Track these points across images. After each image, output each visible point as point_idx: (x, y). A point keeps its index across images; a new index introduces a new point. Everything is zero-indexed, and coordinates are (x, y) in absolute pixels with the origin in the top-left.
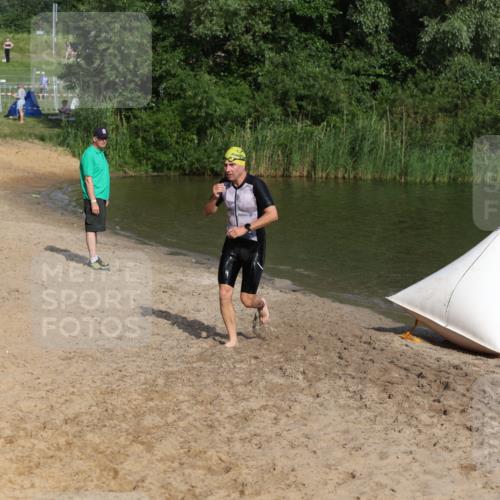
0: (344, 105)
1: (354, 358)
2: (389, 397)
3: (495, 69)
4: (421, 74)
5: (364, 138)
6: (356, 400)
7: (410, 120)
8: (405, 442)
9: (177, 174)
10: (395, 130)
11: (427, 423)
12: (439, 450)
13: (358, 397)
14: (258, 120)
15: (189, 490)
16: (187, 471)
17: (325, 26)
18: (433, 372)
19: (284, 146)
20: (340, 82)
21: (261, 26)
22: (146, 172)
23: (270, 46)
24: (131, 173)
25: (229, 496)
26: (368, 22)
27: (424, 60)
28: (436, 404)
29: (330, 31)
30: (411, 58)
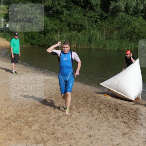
0: (87, 27)
1: (90, 101)
2: (101, 113)
3: (132, 17)
4: (110, 18)
5: (92, 37)
6: (91, 114)
7: (106, 31)
8: (105, 126)
9: (38, 46)
10: (102, 34)
11: (112, 120)
12: (115, 129)
13: (91, 113)
14: (61, 31)
15: (42, 140)
16: (41, 134)
17: (82, 3)
18: (113, 106)
19: (69, 39)
20: (86, 20)
21: (63, 3)
22: (29, 46)
23: (65, 9)
24: (24, 46)
25: (54, 141)
26: (94, 2)
27: (111, 14)
28: (114, 115)
29: (83, 5)
30: (107, 13)
